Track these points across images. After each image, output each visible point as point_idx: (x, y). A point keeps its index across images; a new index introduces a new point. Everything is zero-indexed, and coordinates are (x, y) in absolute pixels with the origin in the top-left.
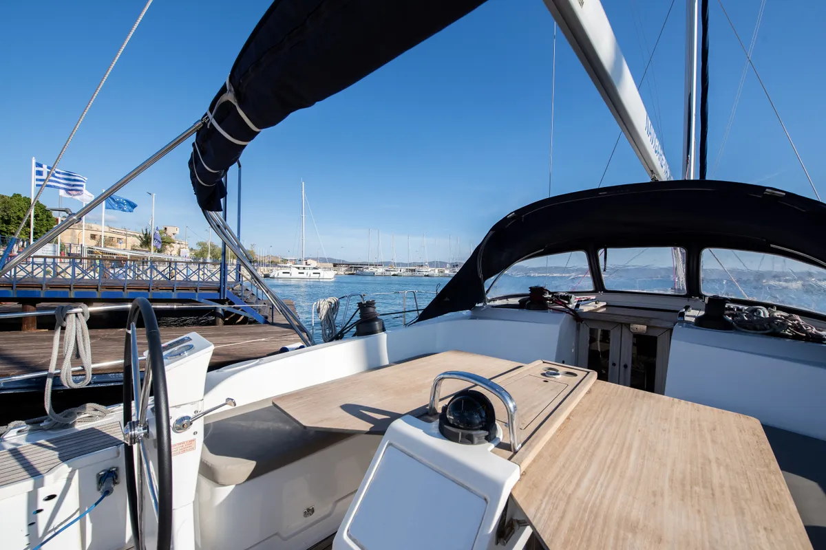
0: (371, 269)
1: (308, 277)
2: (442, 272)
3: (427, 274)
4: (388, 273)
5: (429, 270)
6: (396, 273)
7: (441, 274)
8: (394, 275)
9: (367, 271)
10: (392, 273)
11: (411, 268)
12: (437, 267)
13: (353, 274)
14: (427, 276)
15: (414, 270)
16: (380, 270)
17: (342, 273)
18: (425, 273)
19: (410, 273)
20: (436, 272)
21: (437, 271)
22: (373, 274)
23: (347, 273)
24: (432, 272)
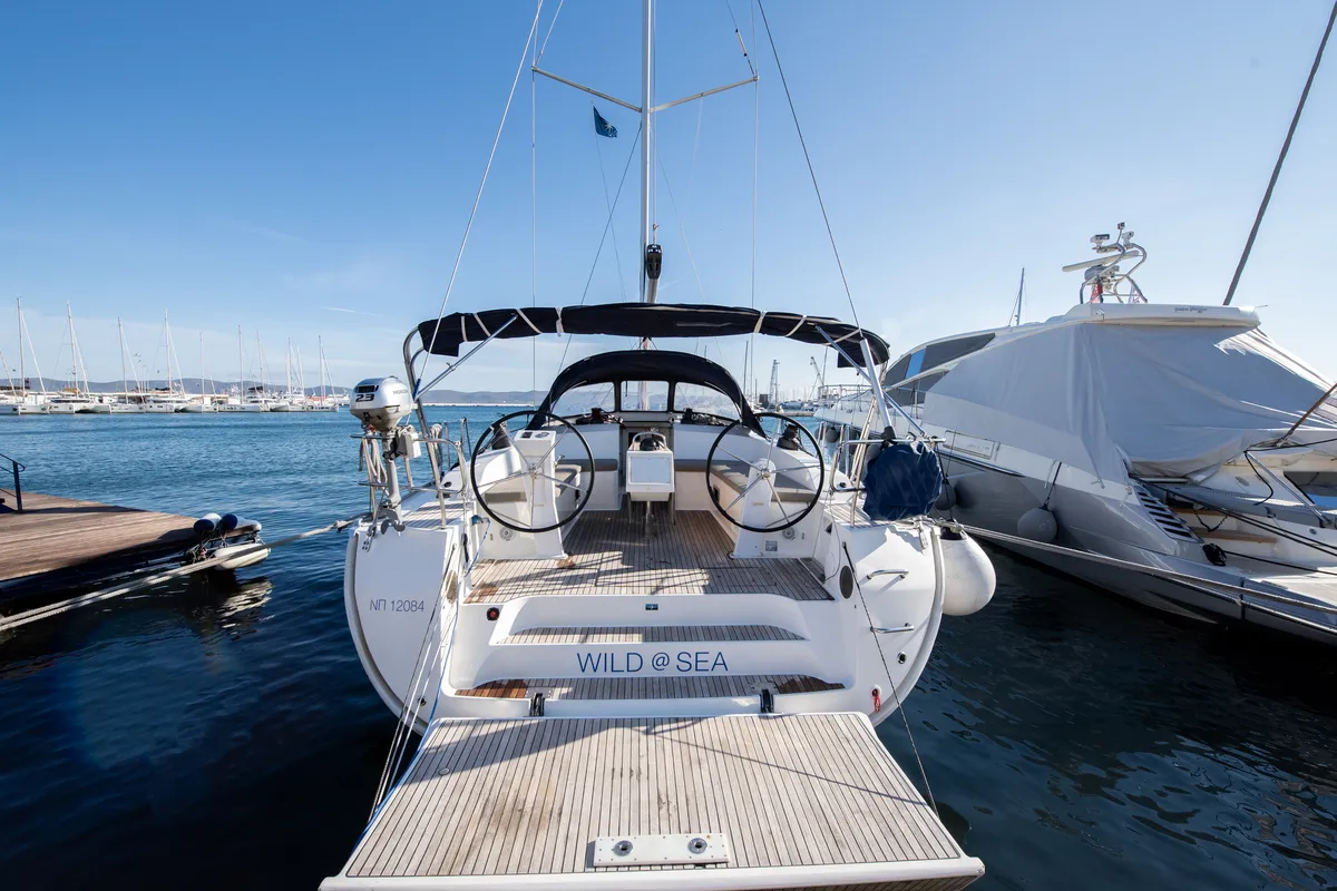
2: (221, 403)
3: (181, 406)
4: (62, 407)
5: (188, 397)
6: (87, 406)
7: (218, 407)
8: (81, 412)
10: (77, 407)
11: (134, 394)
12: (209, 391)
14: (184, 411)
15: (144, 399)
16: (34, 400)
18: (175, 406)
19: (134, 407)
20: (206, 403)
21: (207, 401)
22: (11, 411)
24: (196, 403)
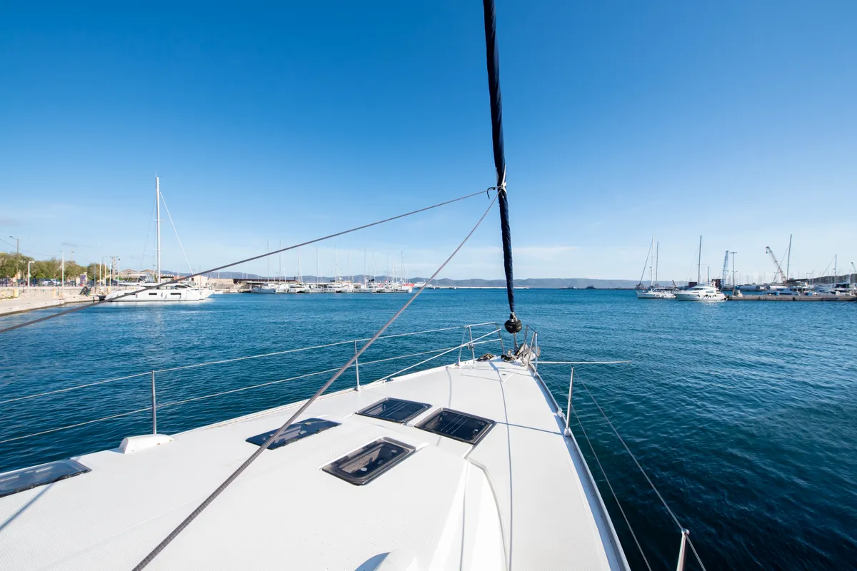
0: (270, 286)
1: (163, 298)
2: (357, 287)
3: (339, 290)
4: (292, 290)
5: (344, 285)
6: (302, 290)
7: (357, 290)
8: (300, 292)
9: (266, 288)
10: (298, 290)
11: (323, 283)
12: (353, 282)
13: (249, 292)
14: (340, 292)
15: (325, 286)
16: (283, 287)
17: (236, 291)
18: (336, 289)
19: (320, 290)
20: (351, 287)
22: (273, 292)
23: (242, 290)
24: (346, 288)
